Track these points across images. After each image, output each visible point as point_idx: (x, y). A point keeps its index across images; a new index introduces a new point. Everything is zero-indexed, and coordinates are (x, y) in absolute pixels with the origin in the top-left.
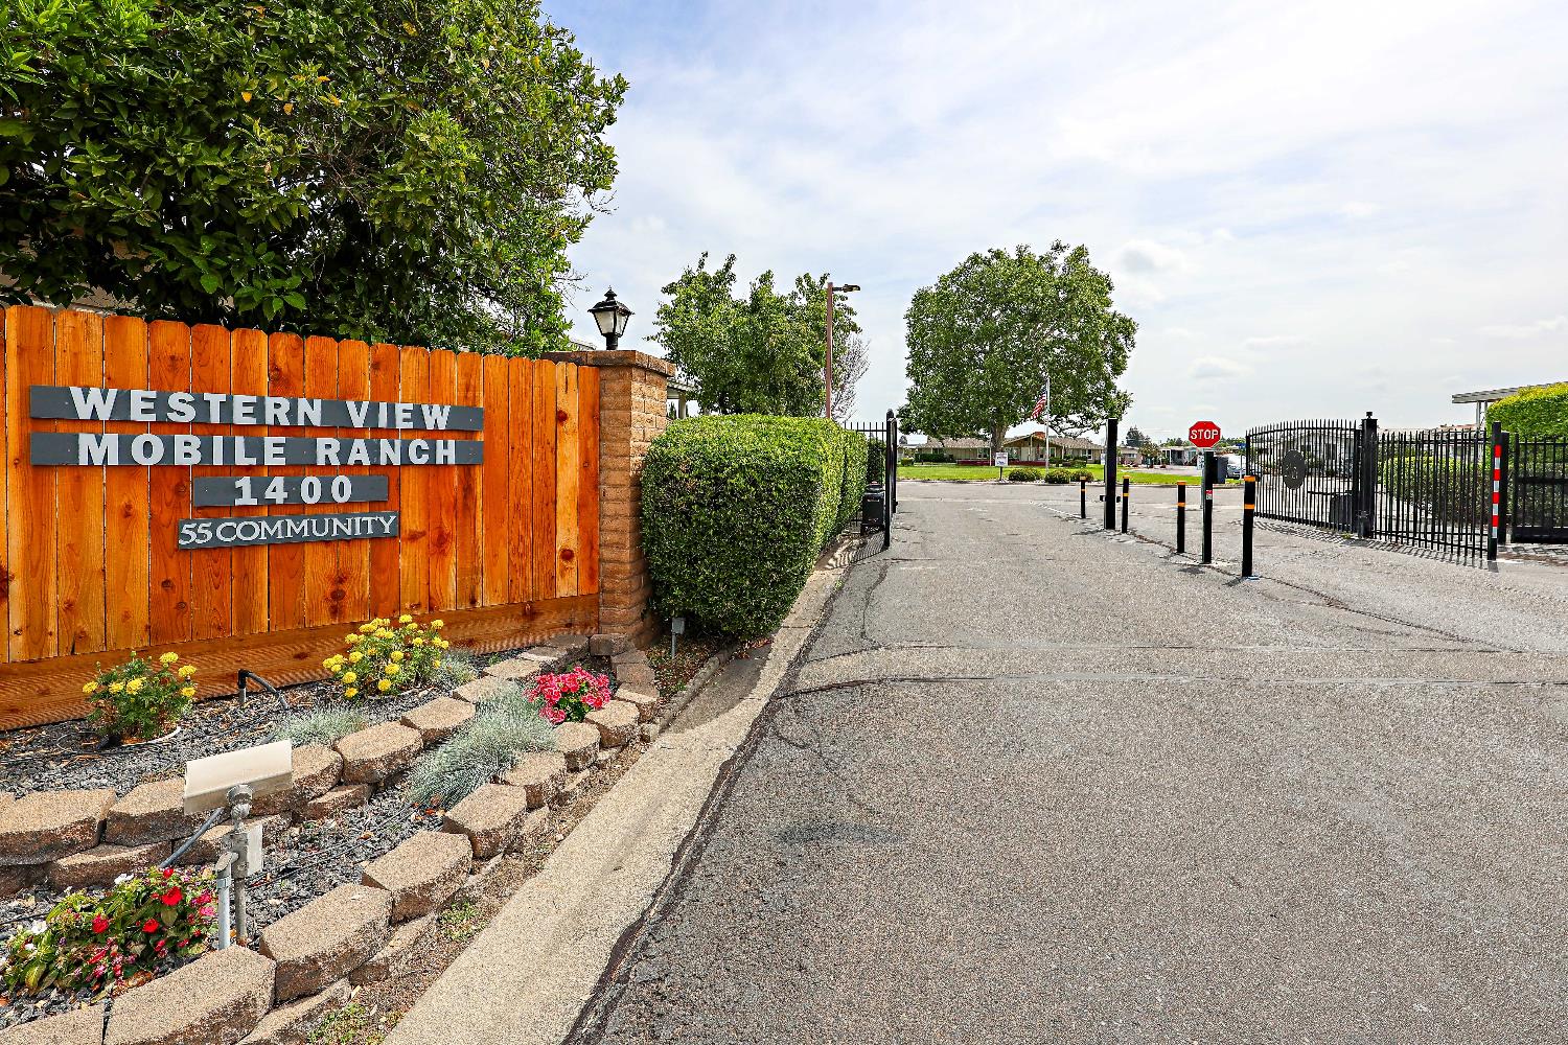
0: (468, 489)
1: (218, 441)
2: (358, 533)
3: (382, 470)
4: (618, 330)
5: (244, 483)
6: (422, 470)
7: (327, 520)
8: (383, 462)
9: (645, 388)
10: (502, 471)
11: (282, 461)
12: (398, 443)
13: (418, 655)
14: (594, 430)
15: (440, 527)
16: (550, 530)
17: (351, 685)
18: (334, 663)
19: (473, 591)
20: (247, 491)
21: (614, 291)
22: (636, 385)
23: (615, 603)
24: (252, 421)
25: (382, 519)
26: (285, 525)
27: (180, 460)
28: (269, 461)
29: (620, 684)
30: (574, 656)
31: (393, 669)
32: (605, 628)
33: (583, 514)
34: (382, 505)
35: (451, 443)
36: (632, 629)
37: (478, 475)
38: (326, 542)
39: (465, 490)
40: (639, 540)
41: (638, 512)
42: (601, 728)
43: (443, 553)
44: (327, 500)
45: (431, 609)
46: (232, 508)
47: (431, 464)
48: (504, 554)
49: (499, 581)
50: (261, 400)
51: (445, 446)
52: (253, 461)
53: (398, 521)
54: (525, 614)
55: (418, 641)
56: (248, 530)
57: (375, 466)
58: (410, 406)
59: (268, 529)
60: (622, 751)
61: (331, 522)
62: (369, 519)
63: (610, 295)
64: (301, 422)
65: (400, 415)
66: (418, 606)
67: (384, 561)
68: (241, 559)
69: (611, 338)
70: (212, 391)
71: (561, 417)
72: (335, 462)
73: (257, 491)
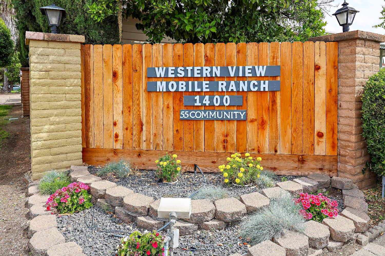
0: (274, 102)
1: (190, 83)
2: (232, 118)
3: (240, 93)
4: (349, 22)
5: (197, 98)
6: (255, 94)
7: (222, 112)
8: (241, 90)
9: (364, 49)
10: (288, 94)
11: (208, 90)
12: (246, 82)
13: (251, 171)
14: (335, 74)
15: (262, 117)
16: (312, 122)
17: (227, 178)
18: (222, 168)
19: (276, 146)
20: (198, 101)
21: (347, 2)
22: (358, 49)
23: (346, 162)
24: (199, 76)
25: (240, 113)
26: (209, 113)
27: (180, 90)
28: (205, 90)
29: (346, 207)
30: (321, 185)
31: (241, 175)
32: (341, 174)
33: (329, 115)
34: (241, 107)
35: (267, 82)
36: (357, 177)
37: (278, 95)
38: (222, 120)
39: (272, 102)
40: (361, 131)
41: (360, 116)
42: (330, 229)
43: (263, 129)
44: (222, 105)
45: (259, 152)
46: (194, 106)
47: (259, 91)
48: (289, 131)
49: (287, 144)
50: (202, 68)
51: (264, 83)
52: (199, 90)
53: (246, 114)
54: (299, 160)
55: (251, 165)
56: (198, 115)
57: (238, 92)
58: (251, 67)
59: (204, 114)
60: (343, 245)
61: (223, 113)
62: (236, 113)
63: (345, 4)
64: (214, 75)
65: (247, 71)
66: (254, 149)
67: (241, 130)
68: (197, 125)
69: (345, 26)
70: (188, 66)
71: (317, 68)
72: (224, 90)
73: (201, 101)
